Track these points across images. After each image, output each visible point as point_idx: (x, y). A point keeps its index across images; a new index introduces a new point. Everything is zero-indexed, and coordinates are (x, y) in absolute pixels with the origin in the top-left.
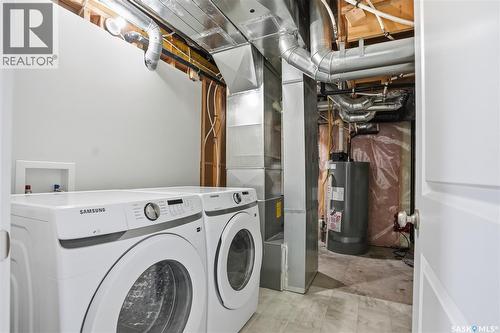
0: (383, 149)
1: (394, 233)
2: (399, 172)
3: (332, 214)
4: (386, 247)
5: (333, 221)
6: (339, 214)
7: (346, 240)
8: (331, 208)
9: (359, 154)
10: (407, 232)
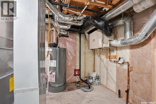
0: (70, 43)
1: (74, 77)
2: (75, 53)
3: (51, 74)
4: (71, 83)
5: (51, 78)
6: (54, 73)
7: (57, 85)
8: (50, 71)
9: (61, 45)
10: (78, 75)
